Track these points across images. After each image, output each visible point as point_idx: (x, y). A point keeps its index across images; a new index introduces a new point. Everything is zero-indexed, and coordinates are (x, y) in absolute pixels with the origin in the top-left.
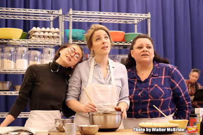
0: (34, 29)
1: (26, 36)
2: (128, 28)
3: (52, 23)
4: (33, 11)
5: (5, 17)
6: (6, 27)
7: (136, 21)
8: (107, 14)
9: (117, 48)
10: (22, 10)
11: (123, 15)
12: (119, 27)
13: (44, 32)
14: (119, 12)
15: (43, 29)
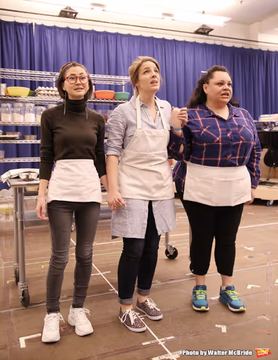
0: (40, 88)
1: (33, 94)
2: (117, 88)
3: (54, 83)
4: (38, 73)
5: (14, 78)
6: (15, 86)
7: (123, 83)
8: (100, 76)
9: (108, 104)
10: (28, 72)
11: (113, 77)
12: (110, 87)
13: (48, 91)
14: (109, 74)
15: (47, 88)
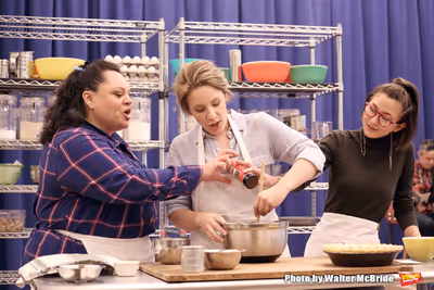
0: (109, 58)
2: (297, 55)
3: (144, 47)
4: (107, 23)
5: (51, 37)
6: (53, 55)
7: (312, 42)
8: (255, 27)
9: (275, 95)
10: (84, 22)
11: (287, 28)
12: (279, 54)
13: (129, 65)
14: (277, 23)
15: (127, 59)
